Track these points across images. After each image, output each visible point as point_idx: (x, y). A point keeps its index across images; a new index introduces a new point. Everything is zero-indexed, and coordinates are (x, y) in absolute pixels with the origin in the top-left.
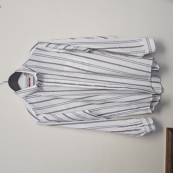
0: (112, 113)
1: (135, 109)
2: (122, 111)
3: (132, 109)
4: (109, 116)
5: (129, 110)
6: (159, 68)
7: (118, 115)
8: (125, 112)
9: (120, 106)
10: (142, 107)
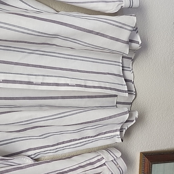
0: (41, 148)
1: (92, 137)
2: (63, 143)
3: (86, 138)
4: (35, 154)
5: (79, 139)
6: (140, 43)
7: (55, 151)
8: (70, 145)
9: (61, 133)
10: (105, 133)
